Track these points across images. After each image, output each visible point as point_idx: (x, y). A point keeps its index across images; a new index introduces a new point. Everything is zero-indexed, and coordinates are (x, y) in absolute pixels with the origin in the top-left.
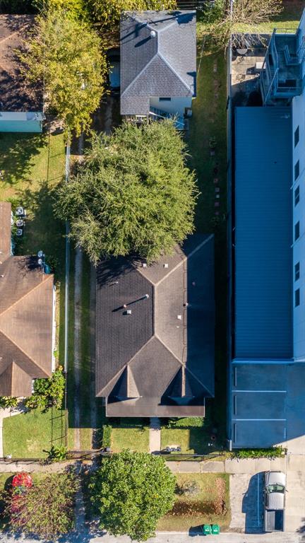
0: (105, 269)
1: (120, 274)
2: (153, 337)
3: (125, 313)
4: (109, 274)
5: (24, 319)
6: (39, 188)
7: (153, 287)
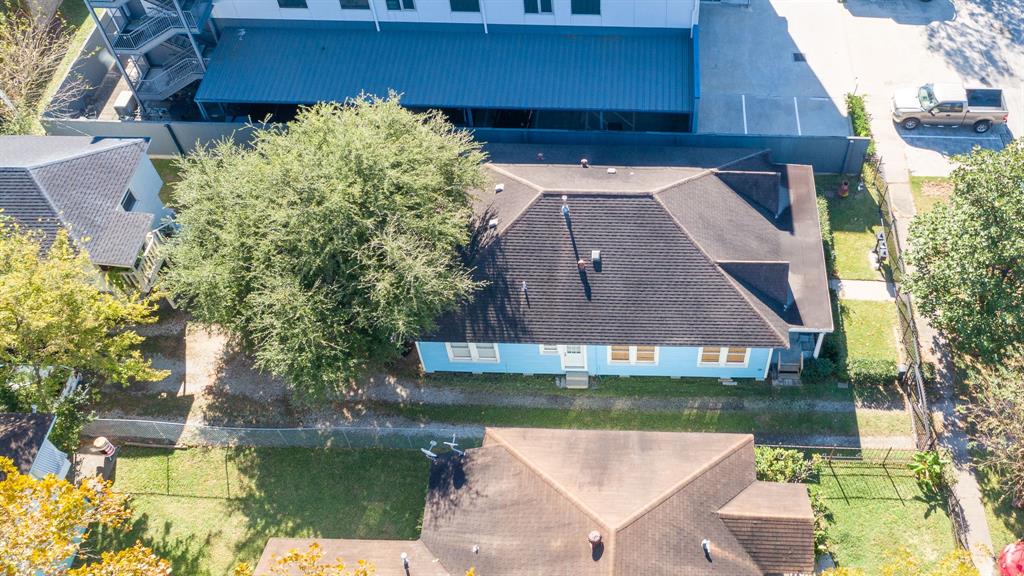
0: (486, 320)
1: (504, 281)
2: (656, 197)
3: (597, 265)
4: (501, 310)
5: (602, 474)
6: (240, 519)
7: (546, 195)
